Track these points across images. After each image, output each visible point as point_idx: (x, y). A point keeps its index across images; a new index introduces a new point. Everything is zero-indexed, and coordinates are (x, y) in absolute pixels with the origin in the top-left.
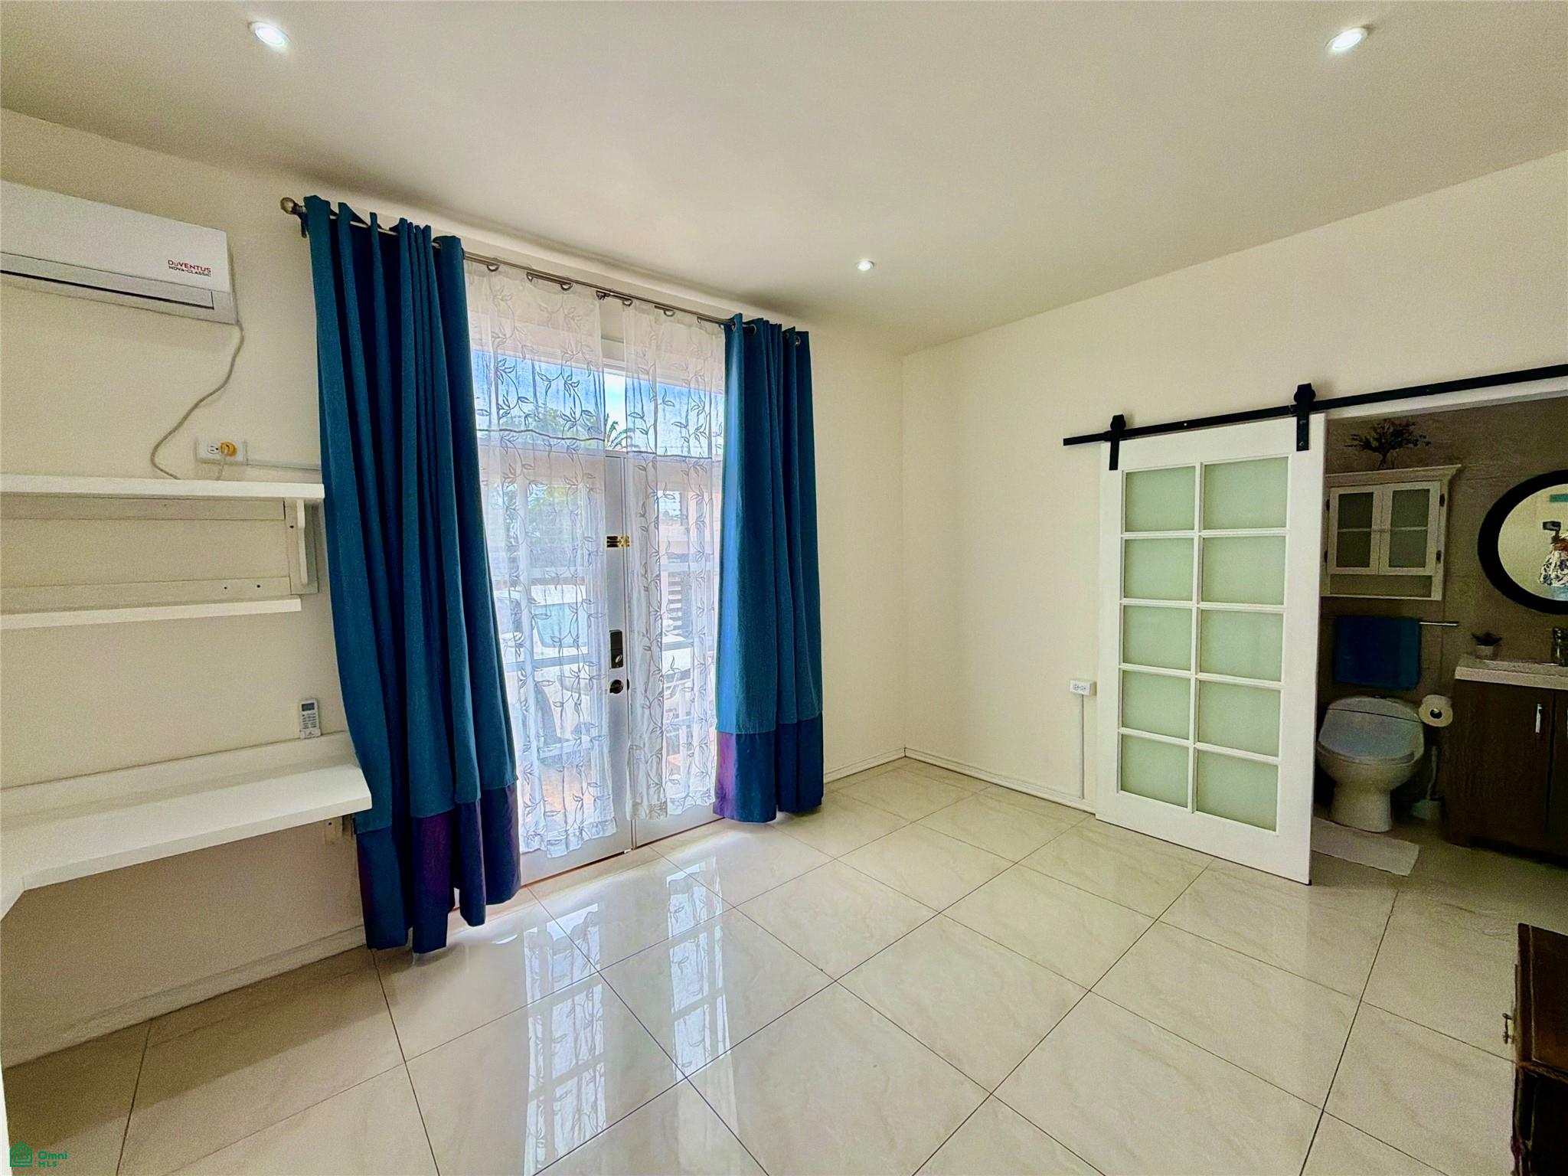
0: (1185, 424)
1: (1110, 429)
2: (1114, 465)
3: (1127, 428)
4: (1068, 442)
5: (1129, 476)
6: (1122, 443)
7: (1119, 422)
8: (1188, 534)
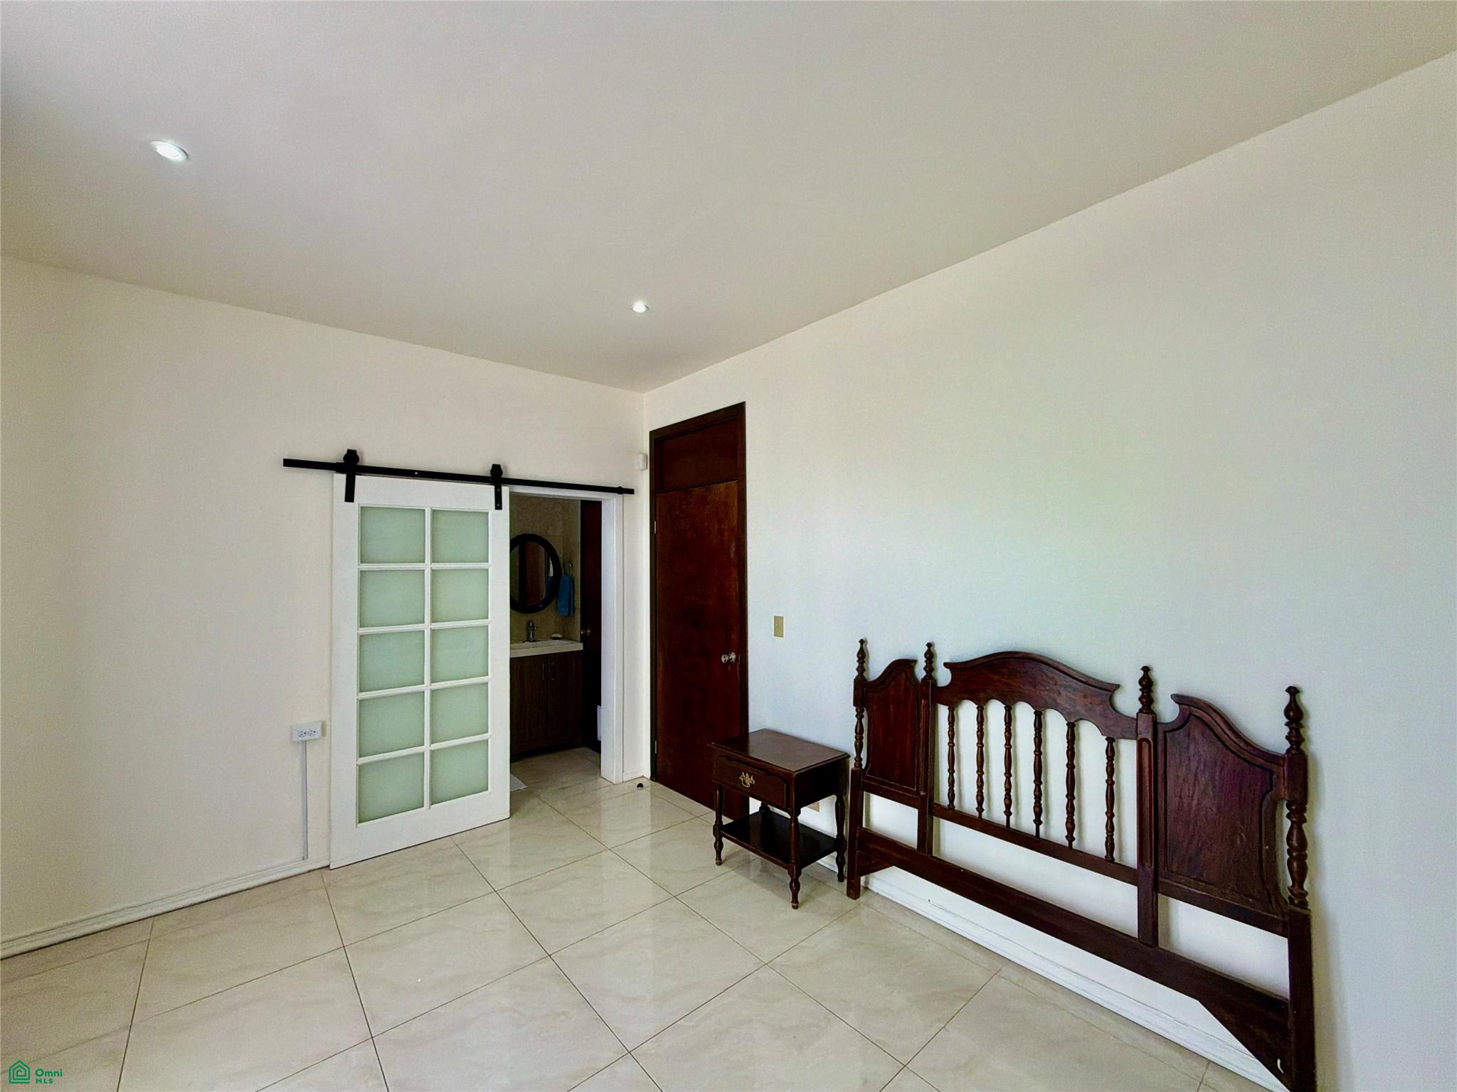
0: (416, 473)
1: (342, 461)
2: (350, 496)
3: (359, 464)
4: (288, 463)
5: (363, 509)
6: (358, 477)
7: (352, 456)
8: (419, 566)
